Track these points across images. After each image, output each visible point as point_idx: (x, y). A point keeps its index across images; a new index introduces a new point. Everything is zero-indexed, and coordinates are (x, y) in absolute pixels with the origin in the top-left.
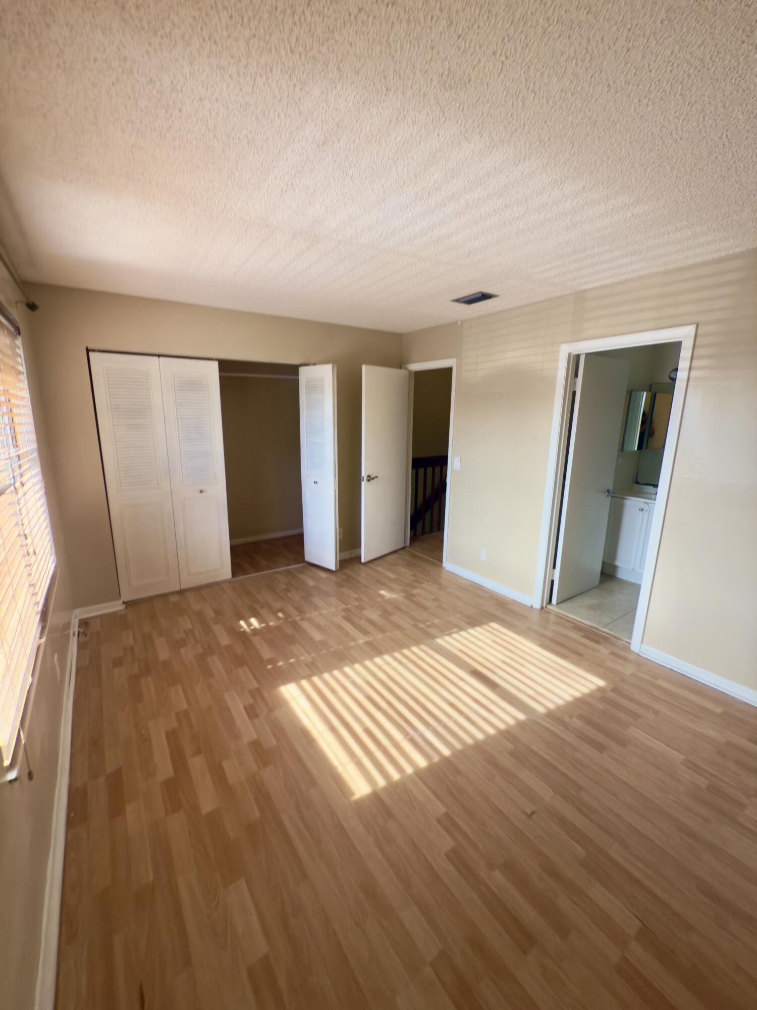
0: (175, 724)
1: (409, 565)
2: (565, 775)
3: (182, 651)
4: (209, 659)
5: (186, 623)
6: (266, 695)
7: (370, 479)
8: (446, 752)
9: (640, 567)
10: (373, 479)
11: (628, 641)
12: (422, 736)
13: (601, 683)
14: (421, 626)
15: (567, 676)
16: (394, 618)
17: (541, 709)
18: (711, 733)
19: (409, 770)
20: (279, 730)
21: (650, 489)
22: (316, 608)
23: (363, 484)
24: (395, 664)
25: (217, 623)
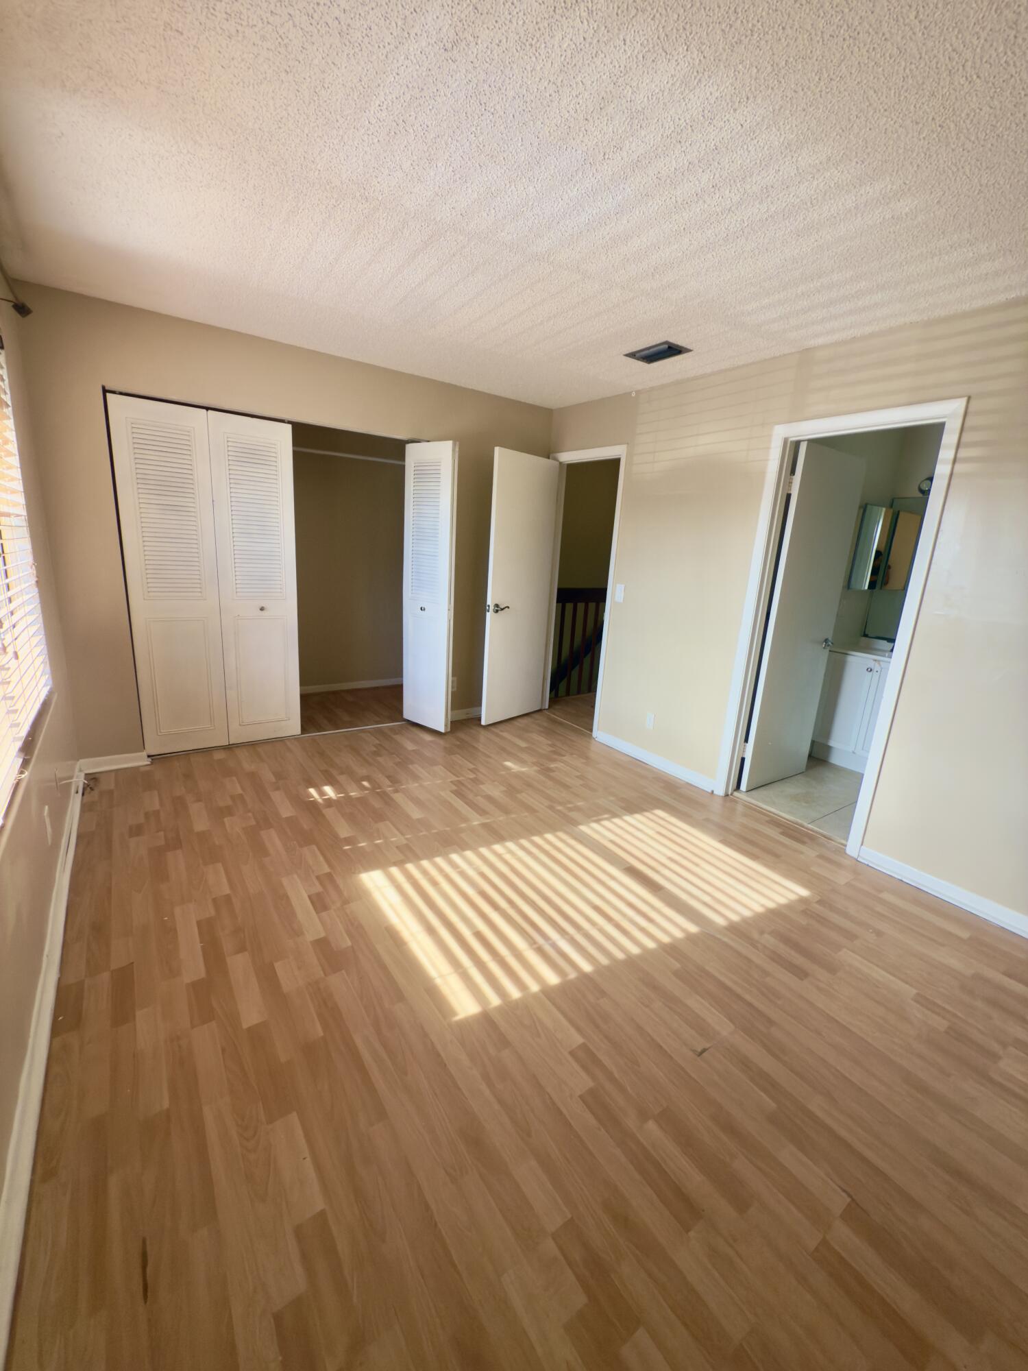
0: (211, 912)
1: (548, 733)
2: (750, 1005)
3: (226, 820)
4: (262, 833)
5: (234, 786)
6: (340, 882)
7: (498, 609)
8: (587, 967)
9: (863, 749)
10: (502, 609)
11: (844, 842)
12: (554, 946)
13: (804, 893)
14: (560, 808)
15: (758, 882)
16: (523, 796)
17: (721, 921)
18: (955, 963)
19: (534, 987)
20: (356, 928)
21: (884, 645)
22: (416, 777)
23: (488, 615)
24: (521, 853)
25: (278, 789)
